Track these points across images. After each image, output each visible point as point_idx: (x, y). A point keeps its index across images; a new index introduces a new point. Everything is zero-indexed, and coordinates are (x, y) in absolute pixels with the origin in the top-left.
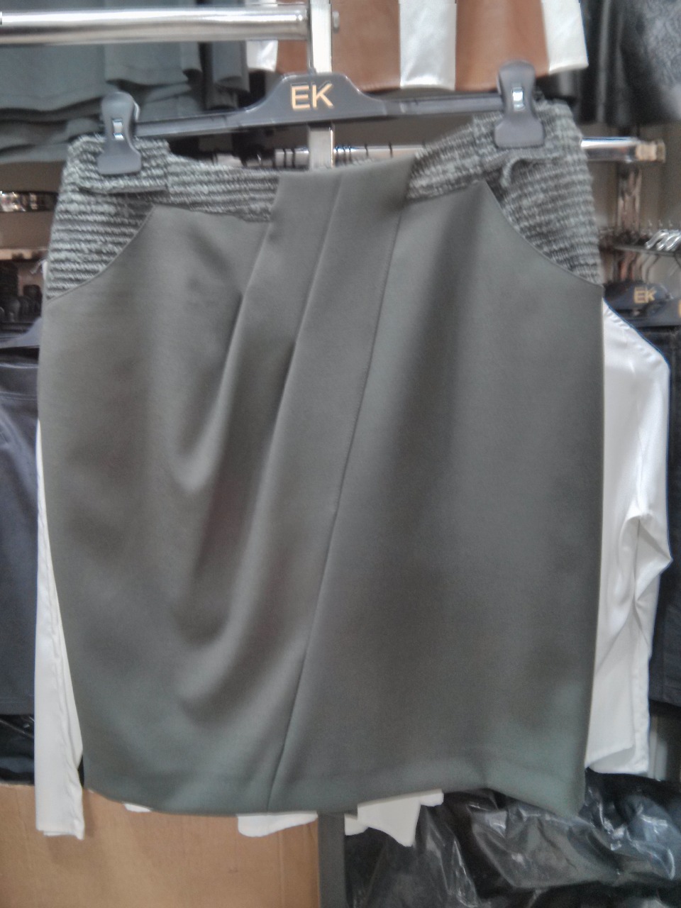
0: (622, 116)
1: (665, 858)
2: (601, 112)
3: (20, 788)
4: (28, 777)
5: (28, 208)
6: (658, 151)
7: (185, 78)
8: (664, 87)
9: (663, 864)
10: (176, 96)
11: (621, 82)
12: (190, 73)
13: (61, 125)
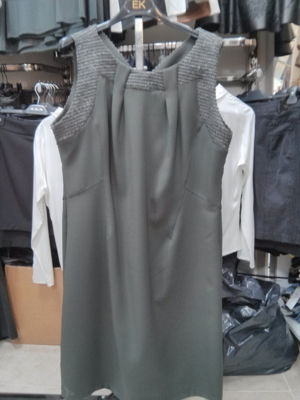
0: (239, 29)
1: (251, 292)
2: (231, 29)
3: (28, 268)
4: (31, 264)
5: (34, 69)
6: (253, 42)
7: (81, 21)
8: (252, 18)
9: (250, 294)
10: (79, 27)
11: (238, 18)
12: (83, 19)
13: (43, 39)
